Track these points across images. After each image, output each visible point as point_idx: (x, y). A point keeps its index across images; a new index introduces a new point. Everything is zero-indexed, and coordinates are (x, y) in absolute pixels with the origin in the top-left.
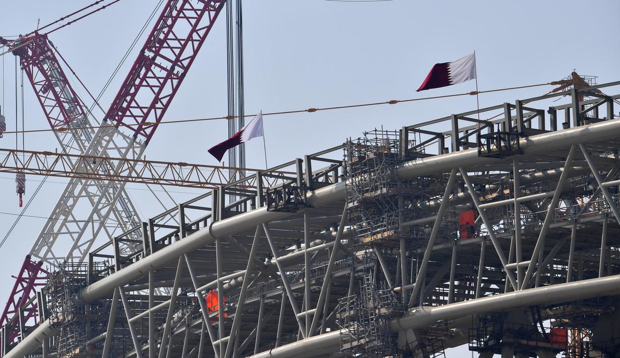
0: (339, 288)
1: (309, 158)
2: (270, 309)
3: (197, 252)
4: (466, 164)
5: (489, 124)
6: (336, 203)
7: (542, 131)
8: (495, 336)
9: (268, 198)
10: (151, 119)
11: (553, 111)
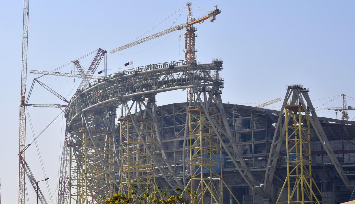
0: (115, 92)
1: (111, 75)
2: (106, 95)
3: (96, 87)
4: (132, 76)
5: (135, 70)
6: (114, 81)
7: (142, 71)
8: (136, 99)
9: (105, 80)
10: (94, 70)
11: (143, 69)
